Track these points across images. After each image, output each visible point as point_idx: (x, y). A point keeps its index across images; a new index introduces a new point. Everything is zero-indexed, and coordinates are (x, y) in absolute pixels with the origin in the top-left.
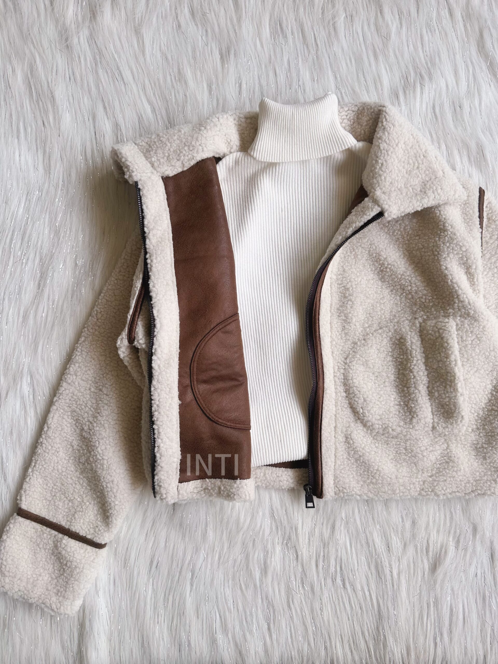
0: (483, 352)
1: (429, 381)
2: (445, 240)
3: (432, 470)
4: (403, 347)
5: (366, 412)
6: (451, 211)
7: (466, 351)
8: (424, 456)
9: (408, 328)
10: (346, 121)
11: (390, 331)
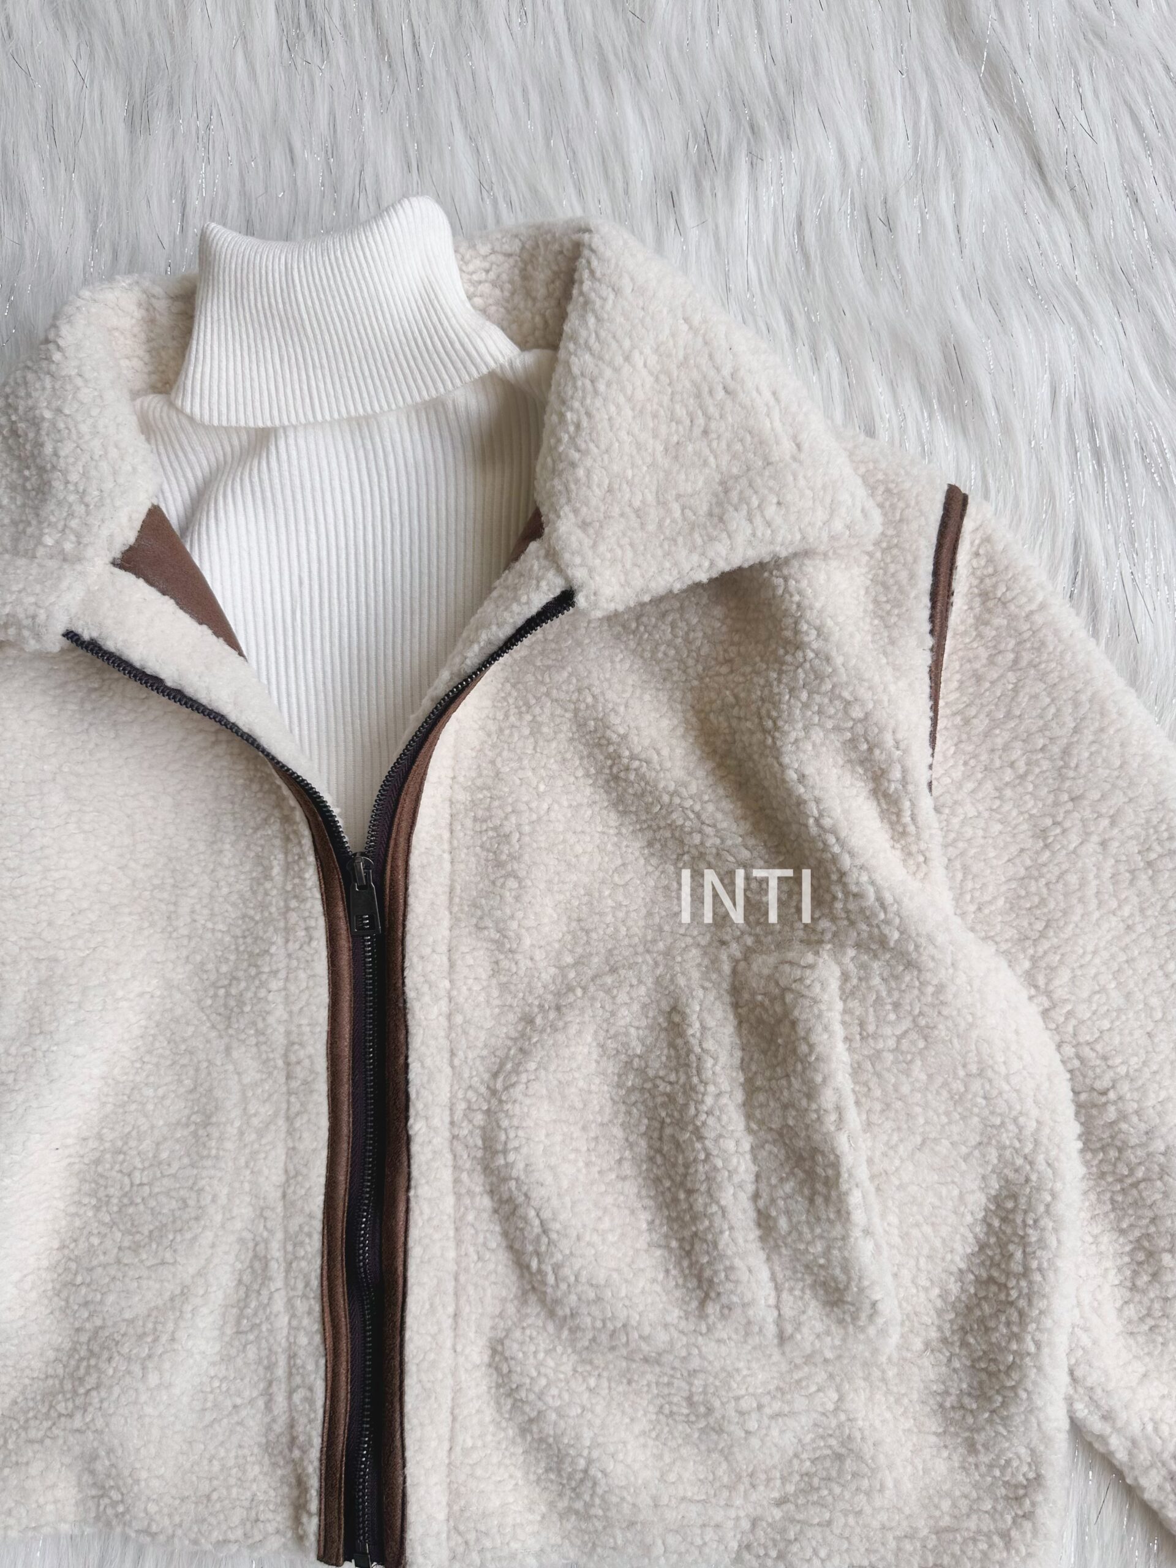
0: (939, 1080)
1: (758, 1177)
2: (795, 678)
3: (784, 1480)
4: (679, 1042)
5: (549, 1269)
6: (822, 577)
7: (878, 1075)
8: (748, 1432)
9: (696, 975)
10: (486, 288)
11: (640, 982)
